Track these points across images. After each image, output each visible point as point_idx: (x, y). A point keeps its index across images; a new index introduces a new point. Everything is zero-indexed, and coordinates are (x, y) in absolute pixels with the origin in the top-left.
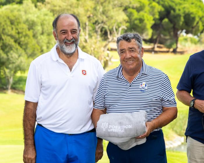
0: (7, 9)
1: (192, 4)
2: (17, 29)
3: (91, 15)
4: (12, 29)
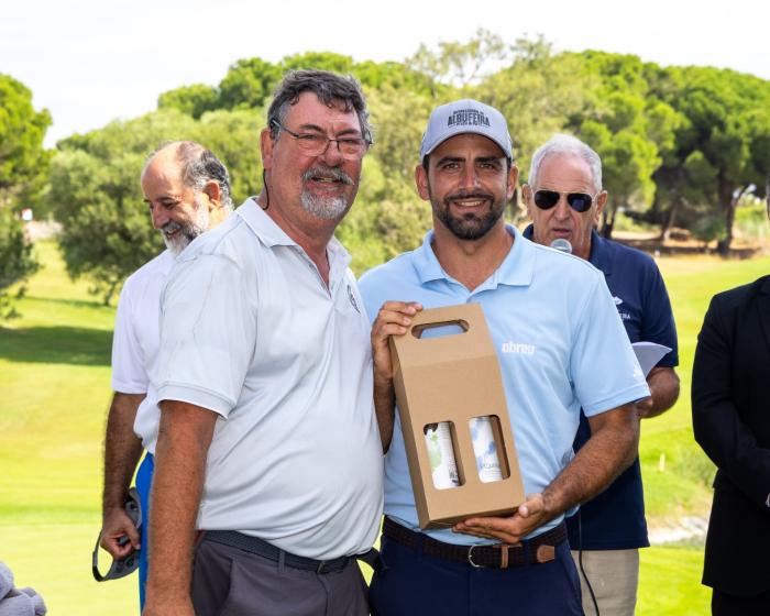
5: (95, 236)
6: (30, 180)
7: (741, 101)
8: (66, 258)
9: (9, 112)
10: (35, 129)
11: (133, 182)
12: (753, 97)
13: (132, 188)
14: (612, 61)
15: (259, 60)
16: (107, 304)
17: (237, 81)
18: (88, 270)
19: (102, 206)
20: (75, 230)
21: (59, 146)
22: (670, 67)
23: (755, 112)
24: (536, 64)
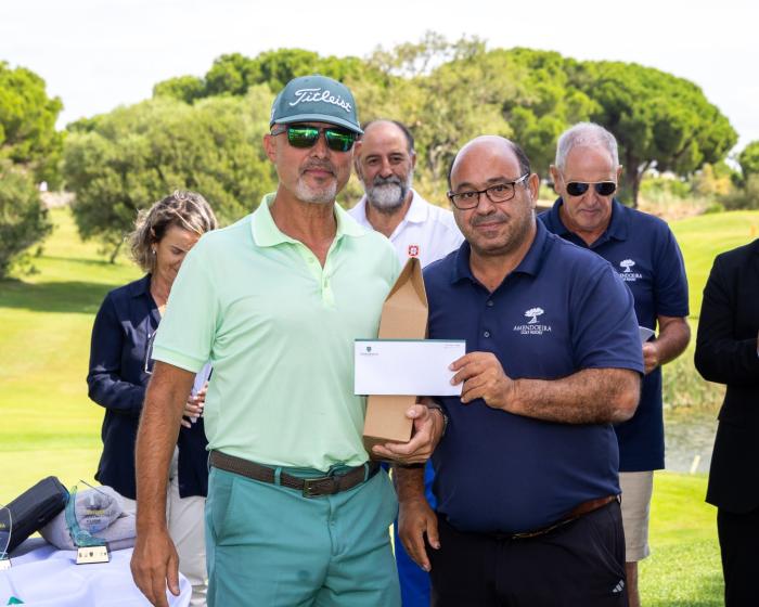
0: (207, 107)
1: (675, 95)
2: (231, 158)
3: (419, 123)
4: (220, 157)
5: (103, 204)
6: (45, 157)
7: (646, 91)
8: (78, 222)
9: (27, 99)
10: (48, 113)
11: (135, 159)
12: (655, 87)
13: (135, 164)
14: (537, 57)
15: (239, 55)
16: (112, 262)
17: (221, 73)
18: (96, 234)
19: (110, 180)
20: (86, 199)
21: (69, 128)
22: (586, 62)
23: (657, 100)
24: (474, 58)
